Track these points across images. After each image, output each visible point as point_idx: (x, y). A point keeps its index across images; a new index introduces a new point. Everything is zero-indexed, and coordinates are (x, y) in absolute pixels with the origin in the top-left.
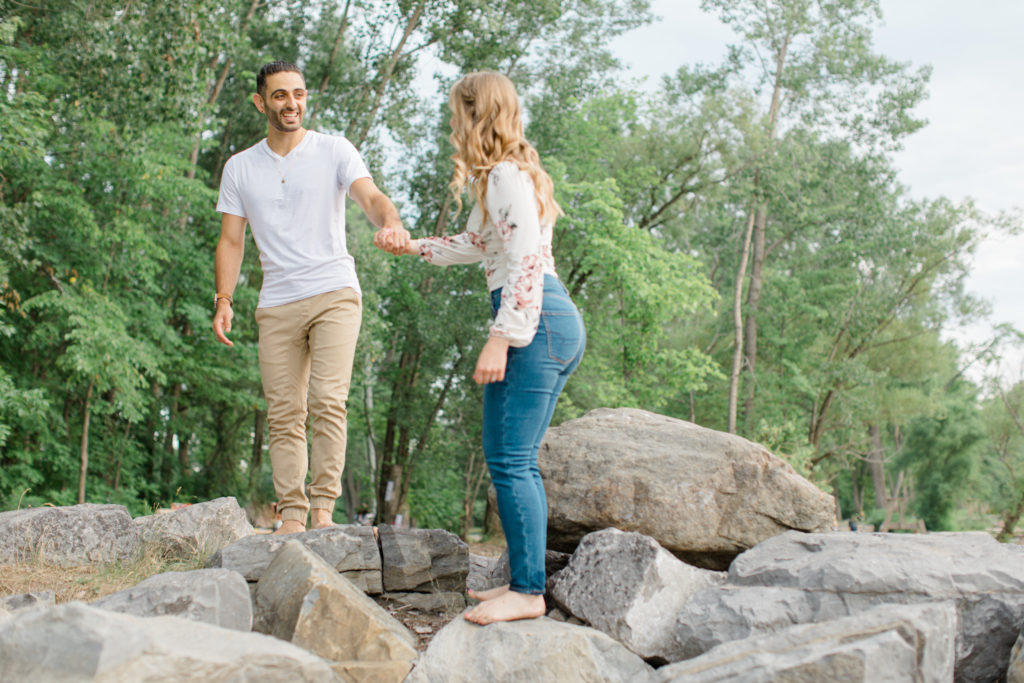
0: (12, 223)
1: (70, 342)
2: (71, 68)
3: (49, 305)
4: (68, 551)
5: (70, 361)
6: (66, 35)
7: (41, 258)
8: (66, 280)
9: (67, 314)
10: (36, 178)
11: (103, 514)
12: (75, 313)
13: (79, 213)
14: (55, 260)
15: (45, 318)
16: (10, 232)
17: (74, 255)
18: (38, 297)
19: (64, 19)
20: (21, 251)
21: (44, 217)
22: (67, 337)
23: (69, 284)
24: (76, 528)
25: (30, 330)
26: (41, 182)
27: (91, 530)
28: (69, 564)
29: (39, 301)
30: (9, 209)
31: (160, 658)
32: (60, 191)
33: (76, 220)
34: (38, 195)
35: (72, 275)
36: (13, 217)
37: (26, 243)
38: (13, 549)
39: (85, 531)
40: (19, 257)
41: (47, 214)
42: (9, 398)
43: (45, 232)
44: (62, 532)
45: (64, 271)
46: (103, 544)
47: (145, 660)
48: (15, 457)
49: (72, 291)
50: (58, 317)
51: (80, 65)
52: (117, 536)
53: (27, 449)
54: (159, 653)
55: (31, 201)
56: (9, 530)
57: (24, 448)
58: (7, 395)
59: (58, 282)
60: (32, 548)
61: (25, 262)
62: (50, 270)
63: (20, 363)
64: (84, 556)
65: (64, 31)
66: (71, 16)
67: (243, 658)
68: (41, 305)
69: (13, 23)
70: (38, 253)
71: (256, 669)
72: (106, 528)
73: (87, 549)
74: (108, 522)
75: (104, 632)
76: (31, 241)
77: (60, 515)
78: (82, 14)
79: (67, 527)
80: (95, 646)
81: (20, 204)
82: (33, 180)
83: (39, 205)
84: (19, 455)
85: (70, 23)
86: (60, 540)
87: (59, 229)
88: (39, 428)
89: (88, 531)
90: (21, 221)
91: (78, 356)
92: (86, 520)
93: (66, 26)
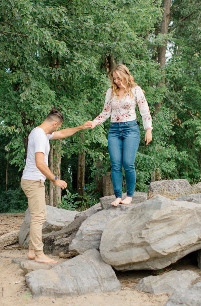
0: (177, 97)
1: (197, 135)
2: (192, 44)
3: (190, 123)
4: (172, 191)
5: (197, 142)
6: (190, 33)
7: (187, 108)
8: (195, 115)
9: (196, 126)
10: (184, 81)
11: (181, 181)
12: (198, 126)
13: (198, 92)
14: (191, 108)
15: (189, 128)
16: (176, 101)
17: (198, 106)
18: (186, 121)
19: (189, 28)
20: (180, 107)
21: (187, 94)
22: (196, 134)
23: (196, 116)
24: (174, 185)
25: (185, 132)
26: (186, 82)
27: (178, 185)
28: (172, 194)
29: (187, 123)
30: (176, 93)
31: (175, 206)
32: (192, 85)
33: (198, 94)
34: (185, 87)
35: (197, 113)
36: (177, 96)
37: (182, 104)
38: (158, 190)
39: (176, 186)
40: (180, 108)
41: (188, 93)
42: (176, 154)
43: (188, 99)
44: (170, 186)
45: (195, 112)
46: (181, 189)
47: (171, 206)
48: (183, 174)
49: (198, 118)
50: (193, 127)
51: (194, 42)
52: (185, 187)
53: (187, 171)
54: (175, 205)
55: (183, 90)
56: (157, 186)
57: (186, 171)
58: (175, 153)
59: (192, 115)
60: (163, 190)
61: (182, 110)
62: (190, 112)
63: (183, 143)
64: (176, 192)
65: (189, 32)
66: (191, 27)
67: (195, 208)
68: (187, 124)
69: (172, 33)
70: (186, 106)
71: (199, 210)
72: (182, 185)
73: (177, 190)
74: (182, 183)
75: (162, 200)
76: (183, 103)
77: (169, 182)
78: (195, 25)
79: (171, 185)
80: (160, 203)
81: (179, 91)
82: (183, 82)
83: (185, 91)
84: (184, 173)
85: (191, 29)
86: (170, 188)
87: (193, 98)
88: (189, 164)
89: (177, 186)
90: (179, 96)
91: (200, 140)
92: (176, 183)
93: (189, 30)
